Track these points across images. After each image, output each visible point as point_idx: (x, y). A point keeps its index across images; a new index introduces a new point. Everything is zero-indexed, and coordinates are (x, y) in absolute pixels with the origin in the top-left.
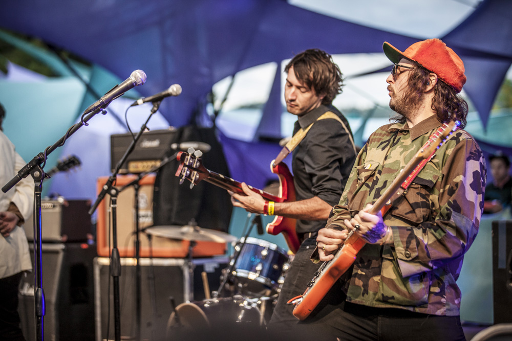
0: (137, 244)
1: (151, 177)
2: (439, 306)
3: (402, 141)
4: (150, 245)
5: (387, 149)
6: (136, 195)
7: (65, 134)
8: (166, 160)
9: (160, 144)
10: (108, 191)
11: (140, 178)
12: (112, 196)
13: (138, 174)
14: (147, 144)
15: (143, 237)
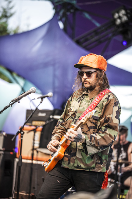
0: (33, 154)
1: (40, 128)
2: (100, 168)
3: (85, 98)
4: (37, 155)
5: (80, 102)
6: (34, 135)
7: (3, 109)
8: (48, 122)
9: (46, 115)
10: (20, 132)
11: (37, 128)
12: (21, 134)
13: (36, 126)
14: (40, 115)
15: (35, 152)
